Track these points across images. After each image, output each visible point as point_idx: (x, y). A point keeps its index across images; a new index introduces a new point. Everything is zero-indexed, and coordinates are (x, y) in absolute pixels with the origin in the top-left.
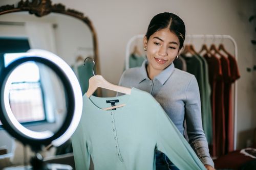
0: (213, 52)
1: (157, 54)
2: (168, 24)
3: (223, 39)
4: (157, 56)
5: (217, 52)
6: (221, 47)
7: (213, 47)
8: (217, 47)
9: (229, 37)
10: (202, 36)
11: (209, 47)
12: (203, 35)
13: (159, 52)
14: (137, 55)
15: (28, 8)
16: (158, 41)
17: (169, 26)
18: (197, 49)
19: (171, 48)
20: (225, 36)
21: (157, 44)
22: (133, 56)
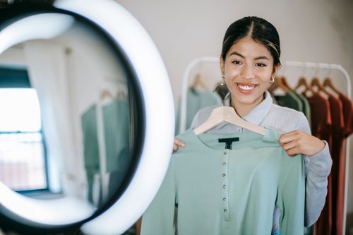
0: (315, 89)
2: (248, 30)
3: (330, 70)
5: (320, 89)
6: (327, 82)
7: (315, 82)
8: (321, 82)
9: (340, 67)
10: (299, 64)
11: (309, 81)
12: (301, 63)
14: (199, 88)
16: (238, 58)
17: (250, 33)
18: (292, 83)
19: (259, 65)
20: (334, 66)
21: (237, 62)
22: (192, 90)
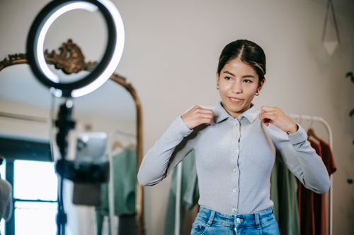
1: (230, 92)
2: (239, 53)
4: (231, 94)
9: (321, 119)
13: (232, 88)
15: (53, 60)
16: (229, 75)
17: (240, 55)
19: (246, 81)
20: (315, 118)
21: (229, 78)
